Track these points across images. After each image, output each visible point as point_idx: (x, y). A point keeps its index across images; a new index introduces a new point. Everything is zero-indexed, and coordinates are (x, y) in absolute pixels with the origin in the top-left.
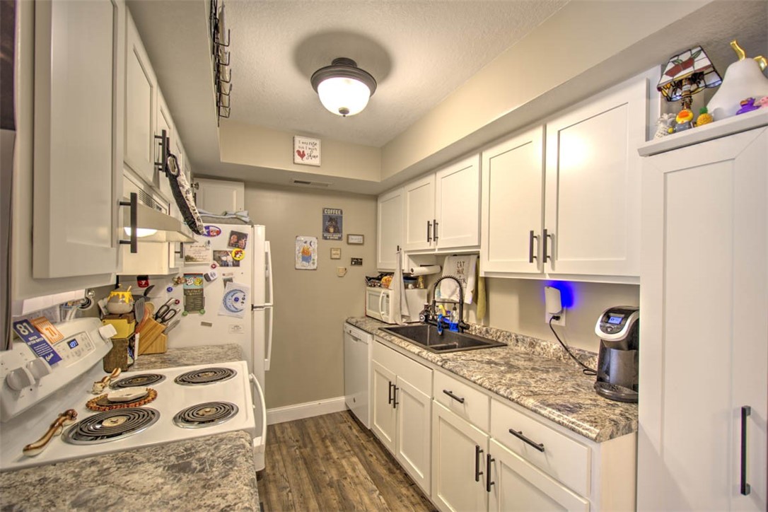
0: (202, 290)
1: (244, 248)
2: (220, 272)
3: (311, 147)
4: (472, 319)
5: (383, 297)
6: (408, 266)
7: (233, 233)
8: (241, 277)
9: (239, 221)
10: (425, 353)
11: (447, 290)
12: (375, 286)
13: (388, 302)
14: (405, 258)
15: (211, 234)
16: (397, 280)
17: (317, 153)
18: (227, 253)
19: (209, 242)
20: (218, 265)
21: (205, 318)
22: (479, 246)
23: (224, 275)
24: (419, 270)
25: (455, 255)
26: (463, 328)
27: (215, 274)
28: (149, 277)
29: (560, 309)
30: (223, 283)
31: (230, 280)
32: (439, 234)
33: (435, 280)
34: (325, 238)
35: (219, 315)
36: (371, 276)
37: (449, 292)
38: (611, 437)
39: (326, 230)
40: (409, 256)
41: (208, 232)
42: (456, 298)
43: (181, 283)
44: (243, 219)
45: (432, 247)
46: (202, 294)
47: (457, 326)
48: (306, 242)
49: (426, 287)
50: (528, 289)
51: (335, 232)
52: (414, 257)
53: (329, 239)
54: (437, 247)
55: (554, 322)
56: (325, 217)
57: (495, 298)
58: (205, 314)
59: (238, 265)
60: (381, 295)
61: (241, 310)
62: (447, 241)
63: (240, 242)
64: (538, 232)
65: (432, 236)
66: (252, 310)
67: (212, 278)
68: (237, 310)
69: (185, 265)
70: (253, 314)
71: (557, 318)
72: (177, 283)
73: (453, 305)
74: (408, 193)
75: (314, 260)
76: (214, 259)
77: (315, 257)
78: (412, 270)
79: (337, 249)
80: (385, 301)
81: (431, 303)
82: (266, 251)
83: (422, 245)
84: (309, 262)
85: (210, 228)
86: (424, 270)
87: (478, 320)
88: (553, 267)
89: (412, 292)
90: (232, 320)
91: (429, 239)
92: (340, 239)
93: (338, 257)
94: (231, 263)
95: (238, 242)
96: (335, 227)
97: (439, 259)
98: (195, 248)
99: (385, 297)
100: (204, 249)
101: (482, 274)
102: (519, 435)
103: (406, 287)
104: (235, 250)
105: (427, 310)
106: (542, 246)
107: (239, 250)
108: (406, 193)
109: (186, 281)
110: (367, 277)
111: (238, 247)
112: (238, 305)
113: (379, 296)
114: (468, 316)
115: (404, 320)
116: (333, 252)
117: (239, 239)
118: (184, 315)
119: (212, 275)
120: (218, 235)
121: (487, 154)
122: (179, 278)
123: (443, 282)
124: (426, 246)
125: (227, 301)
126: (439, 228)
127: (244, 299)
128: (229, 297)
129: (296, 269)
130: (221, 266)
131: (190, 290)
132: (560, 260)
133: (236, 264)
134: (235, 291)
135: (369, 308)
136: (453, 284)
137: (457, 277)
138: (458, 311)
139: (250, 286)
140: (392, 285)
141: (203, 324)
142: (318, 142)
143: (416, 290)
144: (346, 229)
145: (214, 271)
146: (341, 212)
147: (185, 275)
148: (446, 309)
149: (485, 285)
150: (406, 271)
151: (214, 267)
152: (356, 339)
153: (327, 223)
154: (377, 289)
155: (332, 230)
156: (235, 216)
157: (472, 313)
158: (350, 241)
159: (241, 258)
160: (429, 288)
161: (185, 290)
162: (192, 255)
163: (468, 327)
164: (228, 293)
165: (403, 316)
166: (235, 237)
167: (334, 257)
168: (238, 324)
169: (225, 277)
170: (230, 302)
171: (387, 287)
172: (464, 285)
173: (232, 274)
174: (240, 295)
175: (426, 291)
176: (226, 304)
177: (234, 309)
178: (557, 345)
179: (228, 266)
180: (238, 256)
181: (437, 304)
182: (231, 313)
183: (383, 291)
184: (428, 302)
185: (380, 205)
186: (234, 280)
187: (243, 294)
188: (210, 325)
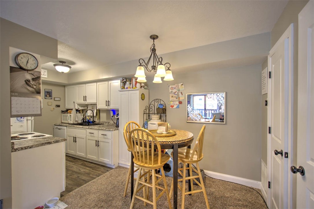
3: (44, 72)
4: (96, 120)
5: (69, 116)
6: (77, 107)
10: (84, 127)
11: (89, 113)
12: (65, 113)
13: (71, 117)
14: (76, 105)
16: (74, 111)
17: (46, 74)
22: (97, 103)
24: (81, 108)
25: (91, 104)
26: (94, 122)
29: (113, 115)
32: (87, 99)
33: (86, 111)
34: (46, 99)
35: (15, 122)
36: (63, 110)
37: (90, 114)
38: (115, 130)
39: (46, 96)
40: (78, 104)
42: (92, 115)
45: (85, 102)
47: (92, 122)
49: (83, 113)
50: (107, 111)
51: (49, 97)
52: (79, 105)
54: (87, 102)
55: (112, 118)
56: (45, 92)
57: (101, 114)
60: (68, 116)
61: (23, 121)
62: (89, 101)
64: (107, 101)
65: (85, 99)
66: (27, 121)
71: (113, 117)
73: (91, 117)
74: (77, 88)
78: (79, 108)
79: (50, 102)
80: (70, 118)
81: (85, 117)
83: (82, 102)
86: (82, 108)
87: (98, 120)
88: (110, 107)
89: (79, 114)
90: (20, 124)
91: (84, 100)
92: (51, 99)
93: (51, 104)
96: (49, 95)
97: (87, 105)
99: (70, 116)
101: (97, 109)
102: (103, 135)
103: (77, 113)
105: (83, 119)
106: (108, 103)
108: (77, 87)
110: (62, 111)
112: (22, 119)
113: (67, 116)
114: (95, 119)
115: (76, 122)
116: (49, 103)
121: (98, 83)
123: (88, 111)
124: (83, 102)
126: (87, 98)
132: (111, 106)
135: (63, 120)
136: (91, 112)
137: (92, 110)
138: (92, 118)
140: (72, 113)
142: (46, 71)
143: (80, 114)
144: (53, 96)
146: (52, 90)
148: (89, 118)
149: (99, 111)
150: (77, 109)
152: (60, 129)
153: (46, 94)
154: (66, 114)
155: (48, 96)
157: (96, 118)
158: (55, 100)
160: (84, 113)
163: (95, 122)
165: (76, 121)
167: (49, 104)
168: (22, 125)
170: (19, 119)
171: (70, 113)
172: (94, 112)
175: (83, 114)
176: (17, 119)
177: (20, 121)
178: (113, 122)
181: (86, 117)
183: (69, 115)
184: (84, 117)
185: (66, 89)
188: (12, 126)
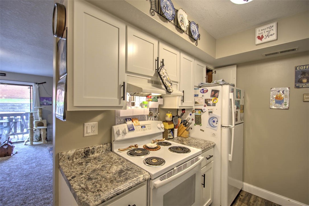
0: (201, 116)
1: (217, 97)
2: (207, 108)
3: (268, 30)
7: (213, 90)
8: (216, 111)
9: (218, 85)
15: (204, 92)
18: (210, 100)
19: (203, 96)
20: (207, 105)
21: (202, 128)
23: (209, 110)
27: (205, 109)
28: (185, 110)
30: (208, 113)
31: (211, 112)
34: (298, 87)
35: (207, 127)
39: (299, 81)
41: (203, 91)
43: (194, 112)
44: (220, 83)
46: (201, 118)
48: (279, 91)
51: (308, 82)
53: (302, 87)
56: (297, 72)
58: (201, 126)
59: (215, 106)
61: (216, 127)
63: (216, 94)
66: (221, 127)
67: (204, 111)
68: (214, 127)
69: (195, 105)
70: (221, 129)
72: (193, 112)
75: (286, 102)
76: (205, 103)
77: (286, 100)
82: (230, 98)
84: (281, 104)
85: (204, 89)
90: (212, 131)
94: (212, 105)
95: (214, 94)
98: (198, 98)
100: (201, 98)
104: (213, 98)
107: (215, 98)
109: (195, 112)
111: (215, 97)
112: (215, 124)
116: (306, 97)
117: (215, 93)
118: (195, 125)
119: (204, 110)
120: (207, 92)
122: (193, 110)
125: (210, 122)
127: (217, 122)
128: (211, 120)
129: (270, 108)
130: (208, 106)
131: (197, 115)
133: (214, 105)
134: (213, 117)
139: (220, 116)
141: (201, 130)
142: (274, 24)
145: (205, 108)
147: (196, 109)
151: (205, 106)
155: (305, 81)
156: (216, 83)
159: (216, 102)
161: (195, 115)
162: (197, 101)
164: (210, 118)
166: (214, 92)
167: (306, 100)
168: (214, 133)
169: (209, 111)
170: (211, 122)
173: (212, 109)
174: (215, 120)
176: (209, 123)
177: (213, 126)
179: (210, 106)
180: (215, 101)
182: (212, 127)
186: (213, 112)
187: (217, 119)
188: (203, 131)
